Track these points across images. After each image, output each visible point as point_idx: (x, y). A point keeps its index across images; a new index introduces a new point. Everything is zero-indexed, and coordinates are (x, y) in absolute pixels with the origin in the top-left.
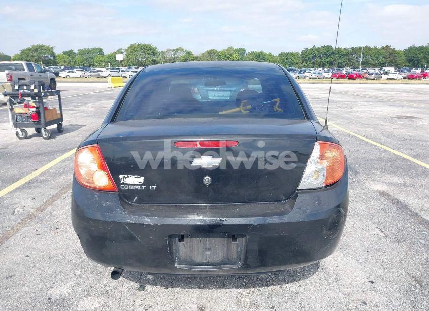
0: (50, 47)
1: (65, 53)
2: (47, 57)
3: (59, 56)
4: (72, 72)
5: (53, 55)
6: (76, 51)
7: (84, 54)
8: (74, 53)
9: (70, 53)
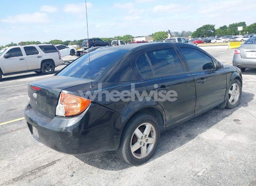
0: (213, 25)
1: (221, 28)
2: (210, 31)
3: (217, 30)
4: (219, 39)
5: (214, 30)
6: (228, 26)
7: (232, 27)
8: (227, 27)
9: (224, 28)
